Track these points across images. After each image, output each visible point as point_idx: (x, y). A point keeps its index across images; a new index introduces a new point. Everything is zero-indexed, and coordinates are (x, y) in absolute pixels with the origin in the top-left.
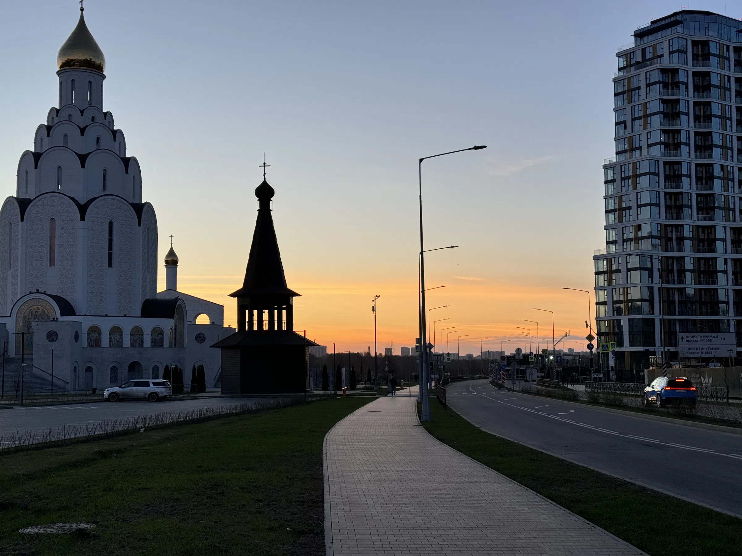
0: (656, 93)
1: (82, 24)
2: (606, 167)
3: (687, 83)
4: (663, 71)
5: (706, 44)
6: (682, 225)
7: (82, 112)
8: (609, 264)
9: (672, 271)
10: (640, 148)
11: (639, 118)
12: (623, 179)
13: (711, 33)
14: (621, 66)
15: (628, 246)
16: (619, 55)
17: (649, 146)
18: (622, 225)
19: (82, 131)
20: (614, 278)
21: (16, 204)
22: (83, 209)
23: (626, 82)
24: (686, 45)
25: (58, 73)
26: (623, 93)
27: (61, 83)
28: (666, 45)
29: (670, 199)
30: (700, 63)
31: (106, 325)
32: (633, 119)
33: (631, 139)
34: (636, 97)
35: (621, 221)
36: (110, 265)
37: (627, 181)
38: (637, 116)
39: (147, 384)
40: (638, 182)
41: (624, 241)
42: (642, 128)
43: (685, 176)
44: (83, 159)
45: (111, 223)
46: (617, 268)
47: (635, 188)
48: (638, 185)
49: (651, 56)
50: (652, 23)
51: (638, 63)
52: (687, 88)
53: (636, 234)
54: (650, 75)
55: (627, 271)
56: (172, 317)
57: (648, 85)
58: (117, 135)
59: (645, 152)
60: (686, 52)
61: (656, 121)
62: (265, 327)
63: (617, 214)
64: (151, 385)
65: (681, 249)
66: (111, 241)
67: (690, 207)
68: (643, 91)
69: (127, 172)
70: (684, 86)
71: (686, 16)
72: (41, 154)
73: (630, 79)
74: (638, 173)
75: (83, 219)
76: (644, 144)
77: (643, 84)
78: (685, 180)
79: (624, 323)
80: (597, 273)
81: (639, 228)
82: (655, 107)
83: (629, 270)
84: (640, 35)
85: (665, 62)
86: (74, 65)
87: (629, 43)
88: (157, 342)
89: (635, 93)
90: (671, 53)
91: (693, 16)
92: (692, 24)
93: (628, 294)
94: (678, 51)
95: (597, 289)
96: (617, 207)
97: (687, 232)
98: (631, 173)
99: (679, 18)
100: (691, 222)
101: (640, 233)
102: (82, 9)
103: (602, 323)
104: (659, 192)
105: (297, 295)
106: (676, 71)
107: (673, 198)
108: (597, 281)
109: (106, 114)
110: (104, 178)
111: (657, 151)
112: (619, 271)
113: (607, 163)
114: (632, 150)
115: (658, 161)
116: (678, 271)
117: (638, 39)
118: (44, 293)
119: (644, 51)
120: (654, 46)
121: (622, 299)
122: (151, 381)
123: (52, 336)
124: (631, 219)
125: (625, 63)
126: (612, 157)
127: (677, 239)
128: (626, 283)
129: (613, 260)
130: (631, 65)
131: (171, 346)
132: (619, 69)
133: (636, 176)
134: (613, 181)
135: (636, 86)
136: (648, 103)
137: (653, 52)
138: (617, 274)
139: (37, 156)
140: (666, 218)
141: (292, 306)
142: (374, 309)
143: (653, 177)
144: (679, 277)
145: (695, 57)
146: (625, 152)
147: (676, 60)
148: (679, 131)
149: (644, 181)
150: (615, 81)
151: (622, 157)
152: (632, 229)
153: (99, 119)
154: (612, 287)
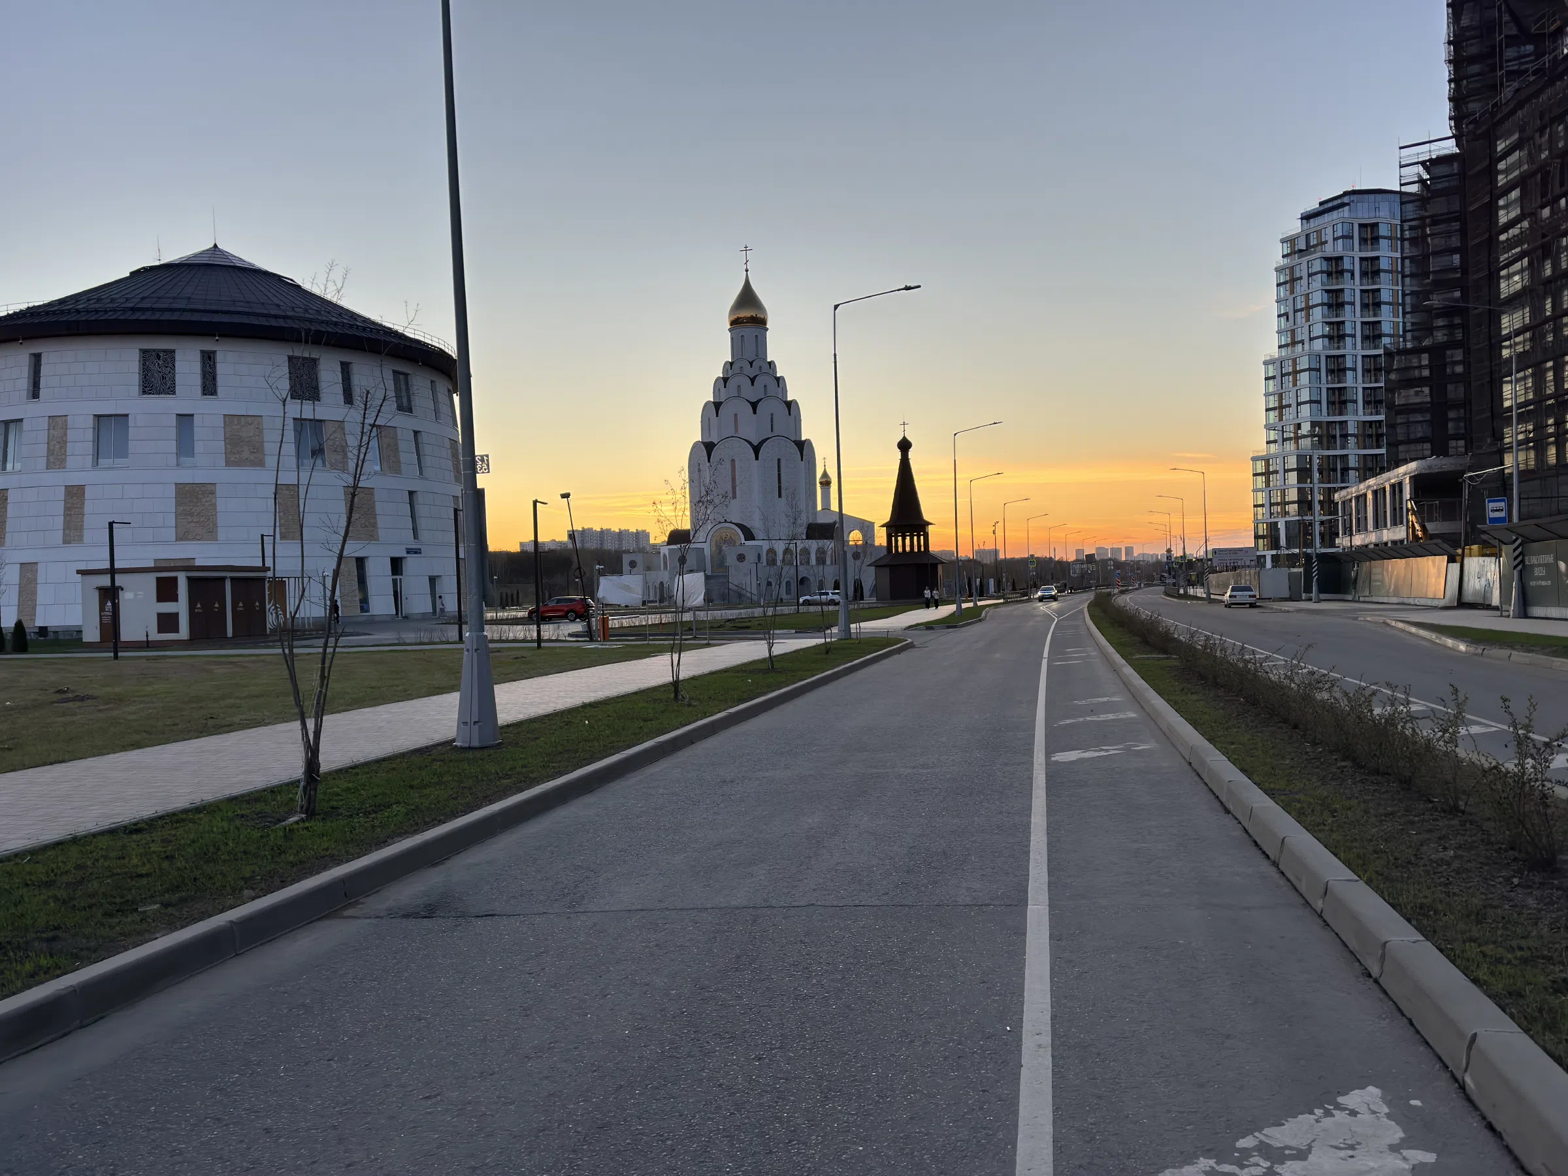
0: (1317, 282)
1: (747, 285)
2: (1266, 363)
3: (1353, 270)
4: (1327, 259)
5: (1375, 226)
6: (1346, 422)
7: (751, 364)
8: (1268, 465)
9: (1335, 470)
10: (1302, 342)
11: (1301, 310)
12: (1282, 375)
13: (1382, 214)
14: (1285, 253)
15: (1288, 446)
16: (1283, 241)
17: (1311, 339)
18: (1282, 423)
19: (753, 380)
20: (1271, 479)
21: (703, 447)
22: (757, 450)
23: (1288, 272)
24: (1352, 230)
25: (730, 330)
26: (1285, 283)
27: (732, 339)
28: (1329, 231)
29: (1334, 394)
30: (1369, 247)
31: (780, 547)
32: (1295, 311)
33: (1293, 332)
34: (1298, 287)
35: (1281, 419)
36: (780, 496)
37: (1287, 377)
38: (1299, 307)
39: (827, 594)
40: (1298, 379)
41: (1284, 440)
42: (1304, 320)
43: (1350, 369)
44: (754, 406)
45: (779, 460)
46: (1275, 469)
47: (1295, 384)
48: (1298, 382)
49: (1315, 243)
50: (1321, 204)
51: (1301, 251)
52: (1353, 275)
53: (1296, 433)
54: (1312, 264)
55: (1285, 472)
56: (832, 538)
57: (1310, 275)
58: (779, 381)
59: (1307, 346)
60: (1352, 237)
61: (1317, 313)
62: (908, 549)
63: (1277, 411)
64: (830, 594)
65: (1343, 447)
66: (779, 475)
67: (1355, 402)
68: (1304, 282)
69: (790, 414)
70: (1349, 274)
71: (1353, 197)
72: (721, 403)
73: (1292, 269)
74: (1298, 369)
75: (757, 458)
76: (1306, 338)
77: (1305, 274)
78: (1349, 374)
79: (1281, 526)
80: (1255, 475)
81: (1299, 426)
82: (1317, 298)
83: (1286, 471)
84: (1307, 217)
85: (1329, 250)
86: (742, 323)
87: (1295, 227)
88: (821, 561)
89: (1297, 284)
90: (1335, 239)
91: (1360, 196)
92: (1359, 205)
93: (1285, 495)
94: (1343, 237)
95: (1255, 491)
96: (1277, 405)
97: (1352, 430)
98: (1291, 370)
99: (1346, 200)
100: (1356, 418)
101: (1299, 432)
102: (747, 271)
103: (1260, 526)
104: (1320, 388)
105: (931, 524)
106: (1339, 259)
107: (1337, 393)
108: (1255, 482)
109: (770, 363)
110: (772, 422)
111: (1318, 345)
112: (1276, 472)
113: (1268, 358)
114: (1294, 343)
115: (1320, 356)
116: (1342, 469)
117: (1305, 221)
118: (731, 522)
119: (1308, 236)
120: (1319, 232)
121: (1279, 501)
122: (830, 591)
123: (741, 558)
124: (1291, 418)
125: (1289, 249)
126: (1274, 352)
127: (1341, 436)
128: (1283, 483)
129: (1271, 460)
130: (1295, 253)
131: (832, 563)
132: (1284, 256)
133: (1296, 372)
134: (1274, 377)
135: (1298, 276)
136: (1310, 295)
137: (1317, 238)
138: (1275, 475)
139: (717, 405)
140: (1328, 415)
141: (928, 533)
142: (994, 533)
143: (1314, 373)
144: (1342, 475)
145: (1363, 241)
146: (1286, 345)
147: (1340, 248)
148: (1343, 322)
149: (1304, 378)
150: (1279, 270)
151: (1284, 352)
152: (1292, 427)
153: (765, 368)
154: (1269, 489)
